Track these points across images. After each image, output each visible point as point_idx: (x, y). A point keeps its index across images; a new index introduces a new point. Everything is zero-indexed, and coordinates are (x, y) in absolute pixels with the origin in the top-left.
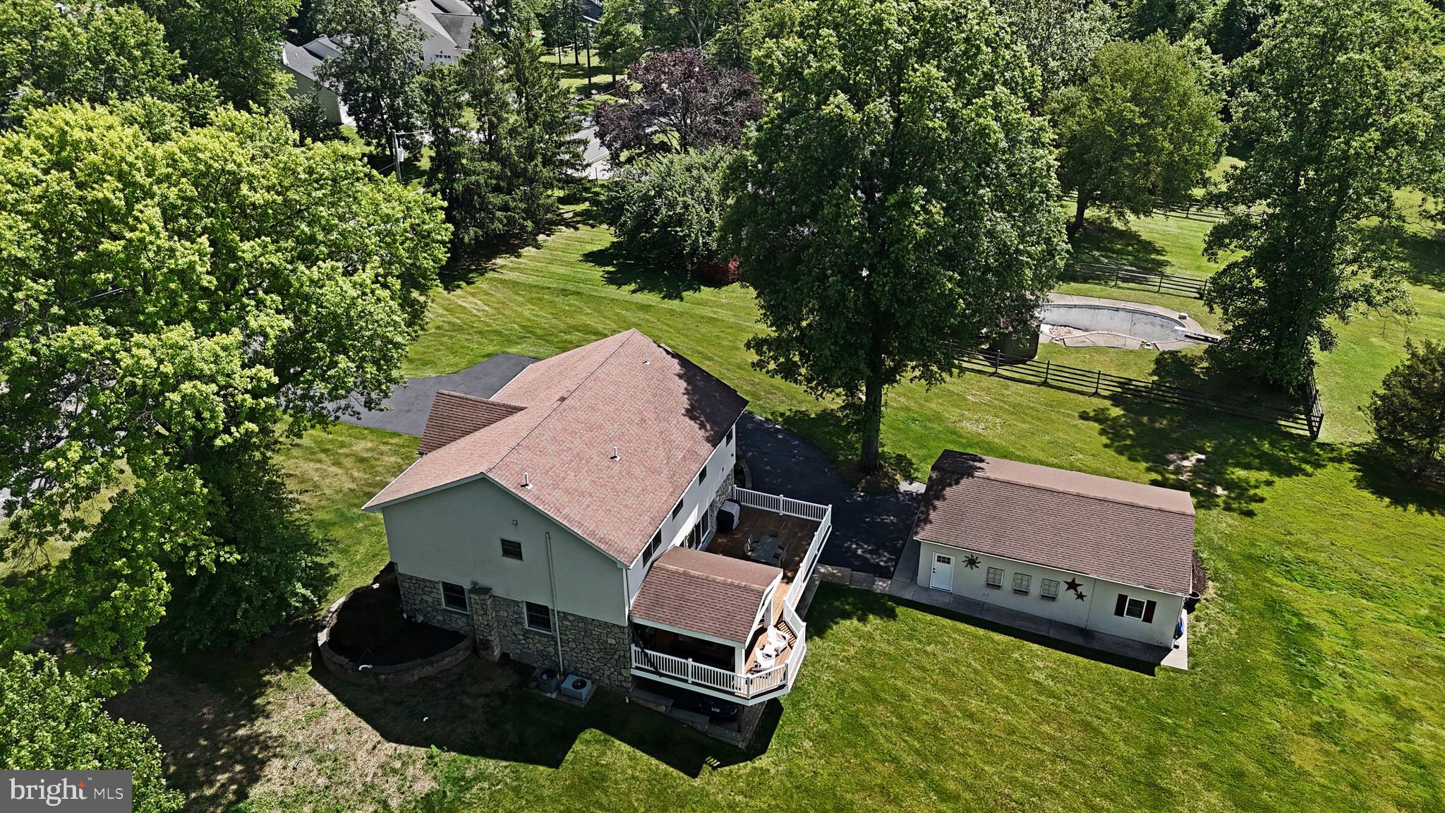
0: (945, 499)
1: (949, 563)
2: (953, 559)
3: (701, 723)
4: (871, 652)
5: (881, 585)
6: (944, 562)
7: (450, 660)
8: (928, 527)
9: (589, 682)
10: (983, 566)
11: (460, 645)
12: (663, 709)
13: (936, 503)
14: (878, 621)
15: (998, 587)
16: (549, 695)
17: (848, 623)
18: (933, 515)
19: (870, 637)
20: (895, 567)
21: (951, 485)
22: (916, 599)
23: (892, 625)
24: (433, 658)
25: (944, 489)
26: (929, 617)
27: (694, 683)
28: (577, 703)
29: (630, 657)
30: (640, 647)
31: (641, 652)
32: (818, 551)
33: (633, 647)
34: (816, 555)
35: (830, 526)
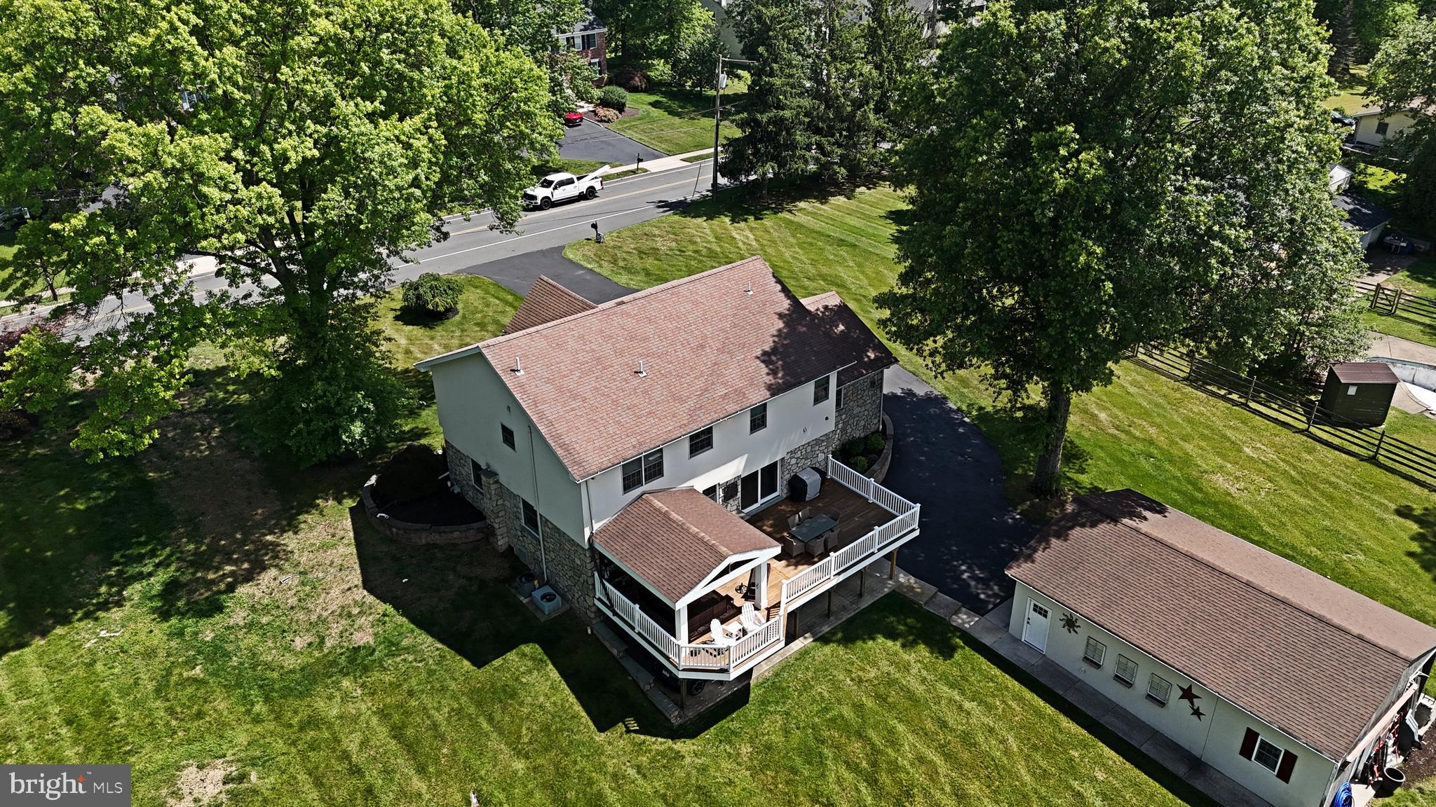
0: (1066, 540)
1: (1045, 616)
2: (1049, 614)
3: (646, 682)
4: (891, 682)
5: (965, 620)
6: (1040, 613)
7: (457, 535)
8: (1029, 565)
9: (558, 598)
10: (1083, 632)
11: (475, 525)
12: (615, 652)
13: (1054, 541)
14: (927, 655)
15: (1098, 666)
16: (522, 598)
17: (890, 643)
18: (1039, 555)
19: (906, 668)
20: (996, 606)
21: (1083, 526)
22: (996, 648)
23: (942, 665)
24: (442, 528)
25: (1072, 528)
27: (639, 634)
28: (538, 615)
29: (594, 585)
30: (601, 577)
31: (602, 582)
32: (879, 550)
33: (596, 575)
34: (873, 554)
35: (914, 530)
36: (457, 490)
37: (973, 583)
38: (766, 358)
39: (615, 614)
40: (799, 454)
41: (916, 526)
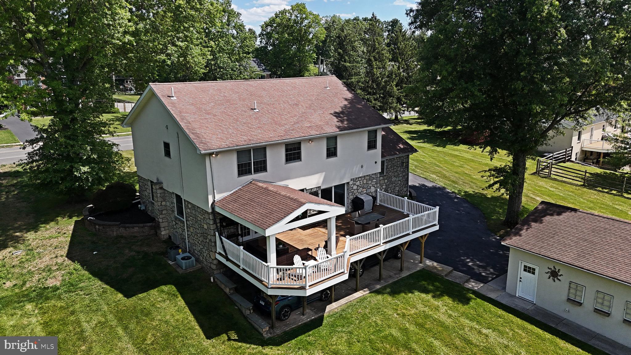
0: (541, 223)
1: (534, 273)
2: (537, 272)
3: (247, 308)
4: (427, 317)
5: (473, 285)
6: (529, 272)
7: (136, 230)
8: (518, 237)
9: (193, 258)
11: (149, 224)
12: (227, 290)
13: (533, 224)
14: (451, 302)
15: (580, 304)
16: (170, 262)
17: (423, 295)
18: (523, 232)
19: (437, 309)
20: (493, 279)
21: (552, 215)
22: (499, 299)
23: (462, 308)
24: (127, 225)
25: (545, 216)
26: (500, 312)
27: (244, 270)
28: (179, 270)
29: (215, 242)
30: (220, 235)
31: (221, 239)
32: (413, 232)
33: (217, 234)
34: (408, 234)
35: (435, 225)
36: (143, 208)
37: (475, 267)
38: (337, 115)
39: (228, 260)
40: (358, 183)
41: (436, 222)
